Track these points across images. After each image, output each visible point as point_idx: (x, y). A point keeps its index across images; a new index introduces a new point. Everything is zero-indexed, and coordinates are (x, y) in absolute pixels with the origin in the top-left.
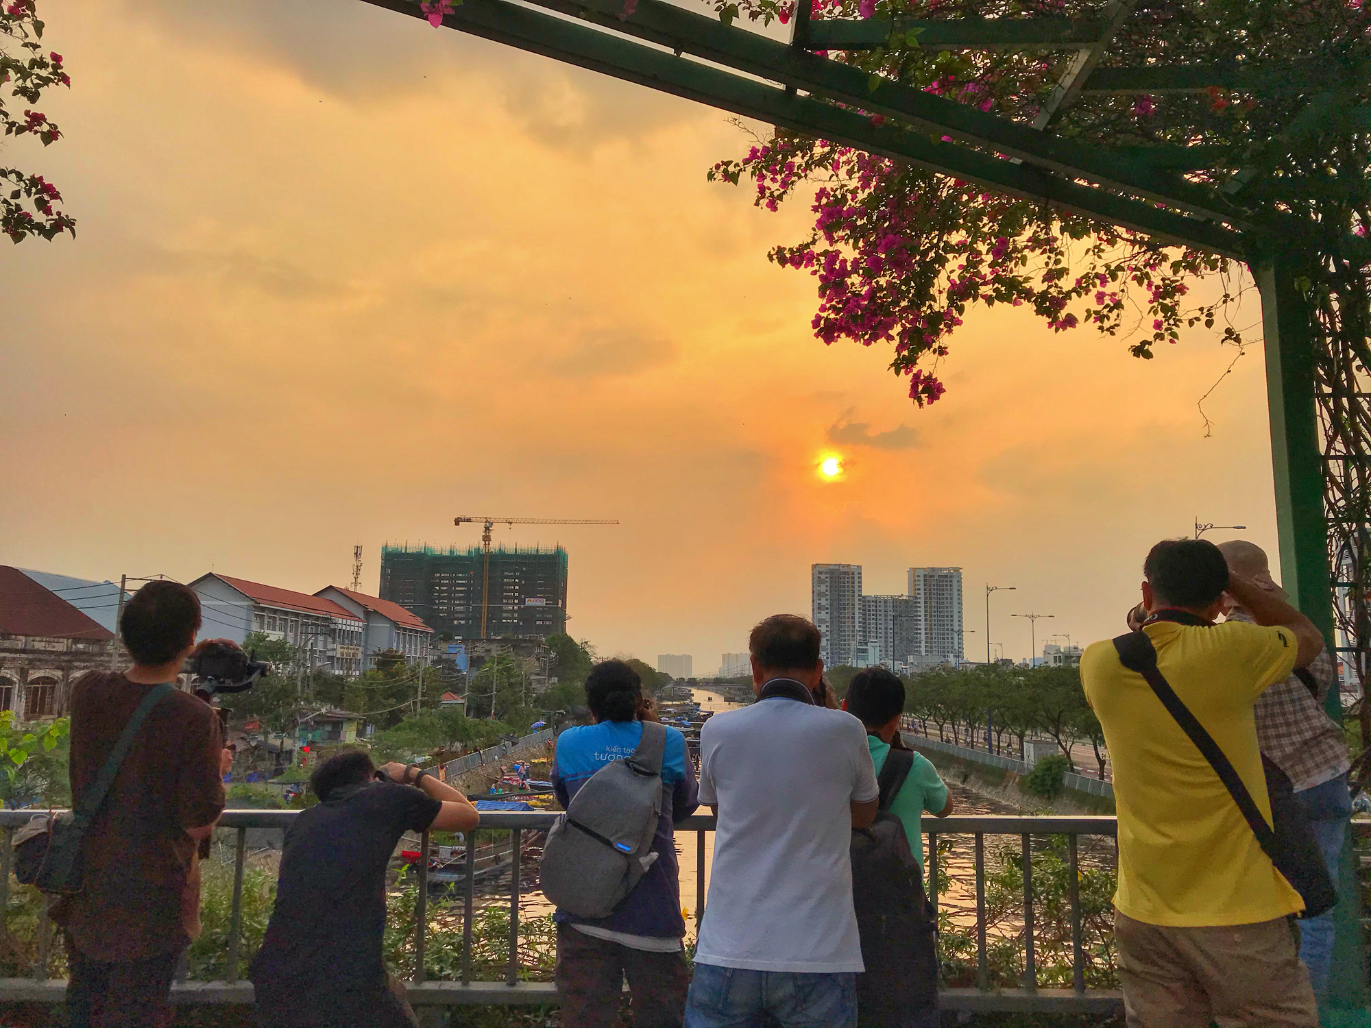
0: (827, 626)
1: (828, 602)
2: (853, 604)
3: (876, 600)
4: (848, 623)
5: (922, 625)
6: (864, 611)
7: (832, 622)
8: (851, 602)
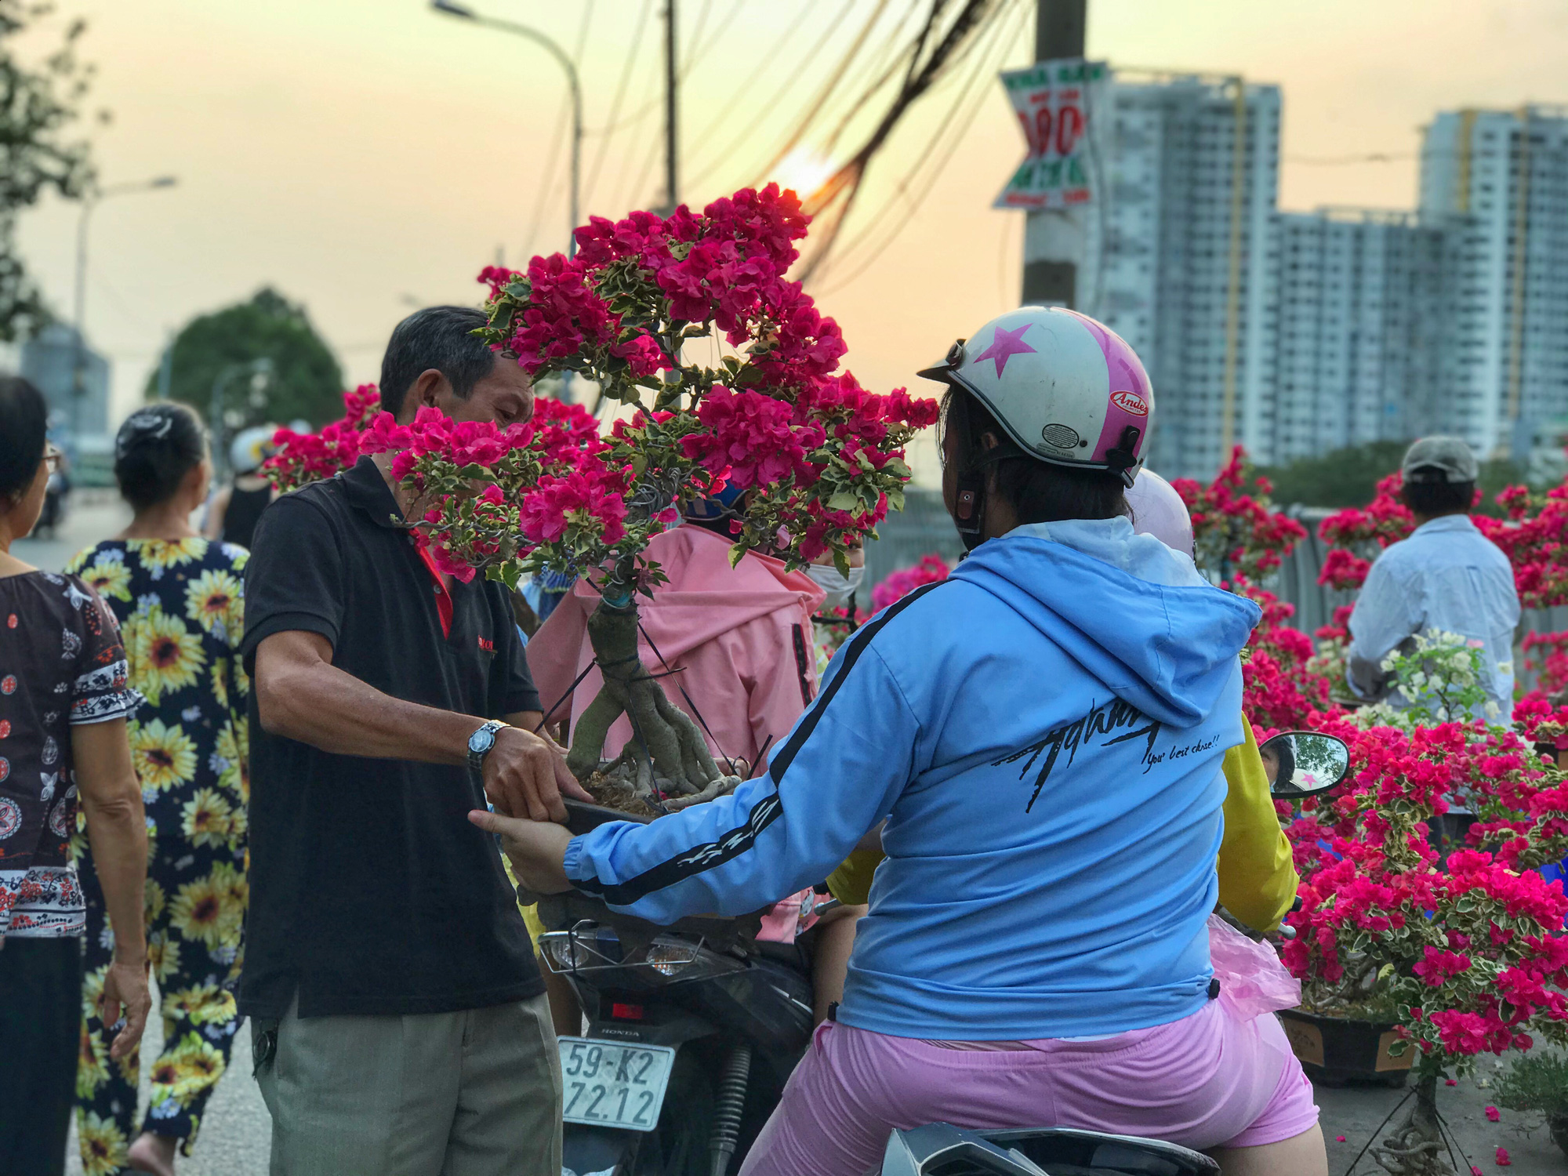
0: (1142, 322)
1: (1152, 225)
2: (1245, 237)
3: (1321, 228)
4: (1223, 310)
5: (1491, 327)
6: (1285, 266)
7: (1160, 307)
8: (1236, 227)
